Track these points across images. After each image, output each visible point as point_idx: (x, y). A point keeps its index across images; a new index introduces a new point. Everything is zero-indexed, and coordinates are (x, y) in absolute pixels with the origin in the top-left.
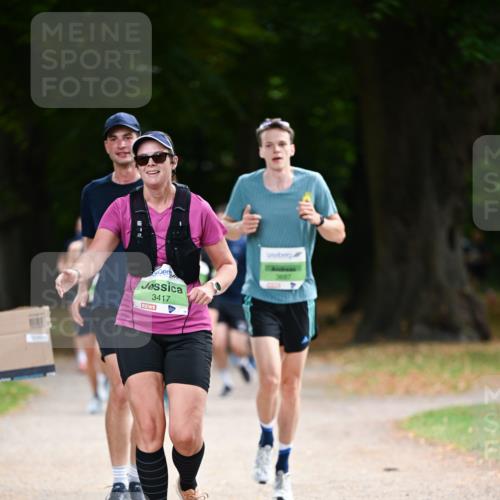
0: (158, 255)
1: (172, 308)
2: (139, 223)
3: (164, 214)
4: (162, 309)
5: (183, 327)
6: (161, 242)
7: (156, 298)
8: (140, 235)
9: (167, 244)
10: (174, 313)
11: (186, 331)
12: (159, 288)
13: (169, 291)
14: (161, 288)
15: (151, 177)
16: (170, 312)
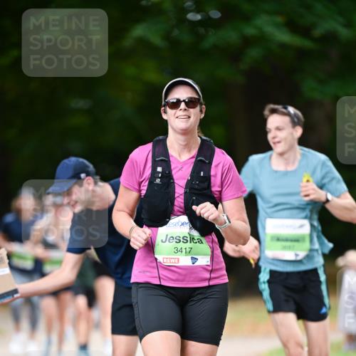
0: (176, 203)
1: (194, 260)
2: (159, 169)
3: (185, 163)
4: (185, 261)
5: (210, 279)
6: (180, 191)
7: (178, 251)
8: (158, 181)
9: (185, 193)
10: (196, 264)
11: (212, 283)
12: (180, 241)
13: (191, 242)
14: (182, 240)
15: (182, 121)
16: (193, 263)
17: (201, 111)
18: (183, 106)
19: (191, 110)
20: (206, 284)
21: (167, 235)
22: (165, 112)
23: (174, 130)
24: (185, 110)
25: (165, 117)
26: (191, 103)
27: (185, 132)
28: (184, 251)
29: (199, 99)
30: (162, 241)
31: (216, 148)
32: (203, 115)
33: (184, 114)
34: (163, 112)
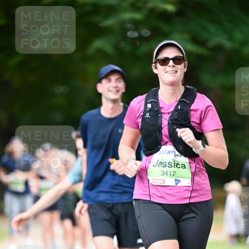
5: (190, 198)
7: (164, 174)
9: (168, 124)
10: (179, 185)
12: (166, 165)
13: (174, 167)
15: (170, 76)
16: (176, 184)
17: (185, 66)
18: (171, 63)
19: (178, 66)
22: (156, 68)
23: (165, 83)
24: (173, 66)
25: (155, 71)
26: (177, 61)
27: (173, 84)
28: (169, 174)
29: (183, 57)
30: (154, 166)
32: (186, 70)
33: (172, 69)
34: (153, 68)
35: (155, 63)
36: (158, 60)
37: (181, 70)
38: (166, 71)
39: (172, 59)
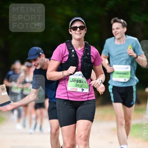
1: (83, 90)
4: (79, 90)
5: (88, 98)
7: (77, 86)
8: (73, 55)
10: (83, 92)
12: (78, 82)
14: (79, 81)
15: (78, 36)
17: (85, 31)
18: (78, 29)
19: (82, 31)
20: (87, 99)
21: (73, 79)
22: (71, 31)
23: (75, 39)
24: (79, 31)
25: (70, 33)
26: (81, 28)
27: (79, 40)
28: (79, 86)
29: (84, 26)
30: (71, 81)
31: (91, 46)
32: (86, 32)
33: (79, 32)
34: (69, 31)
35: (70, 29)
36: (72, 28)
37: (83, 33)
38: (76, 33)
39: (79, 27)
